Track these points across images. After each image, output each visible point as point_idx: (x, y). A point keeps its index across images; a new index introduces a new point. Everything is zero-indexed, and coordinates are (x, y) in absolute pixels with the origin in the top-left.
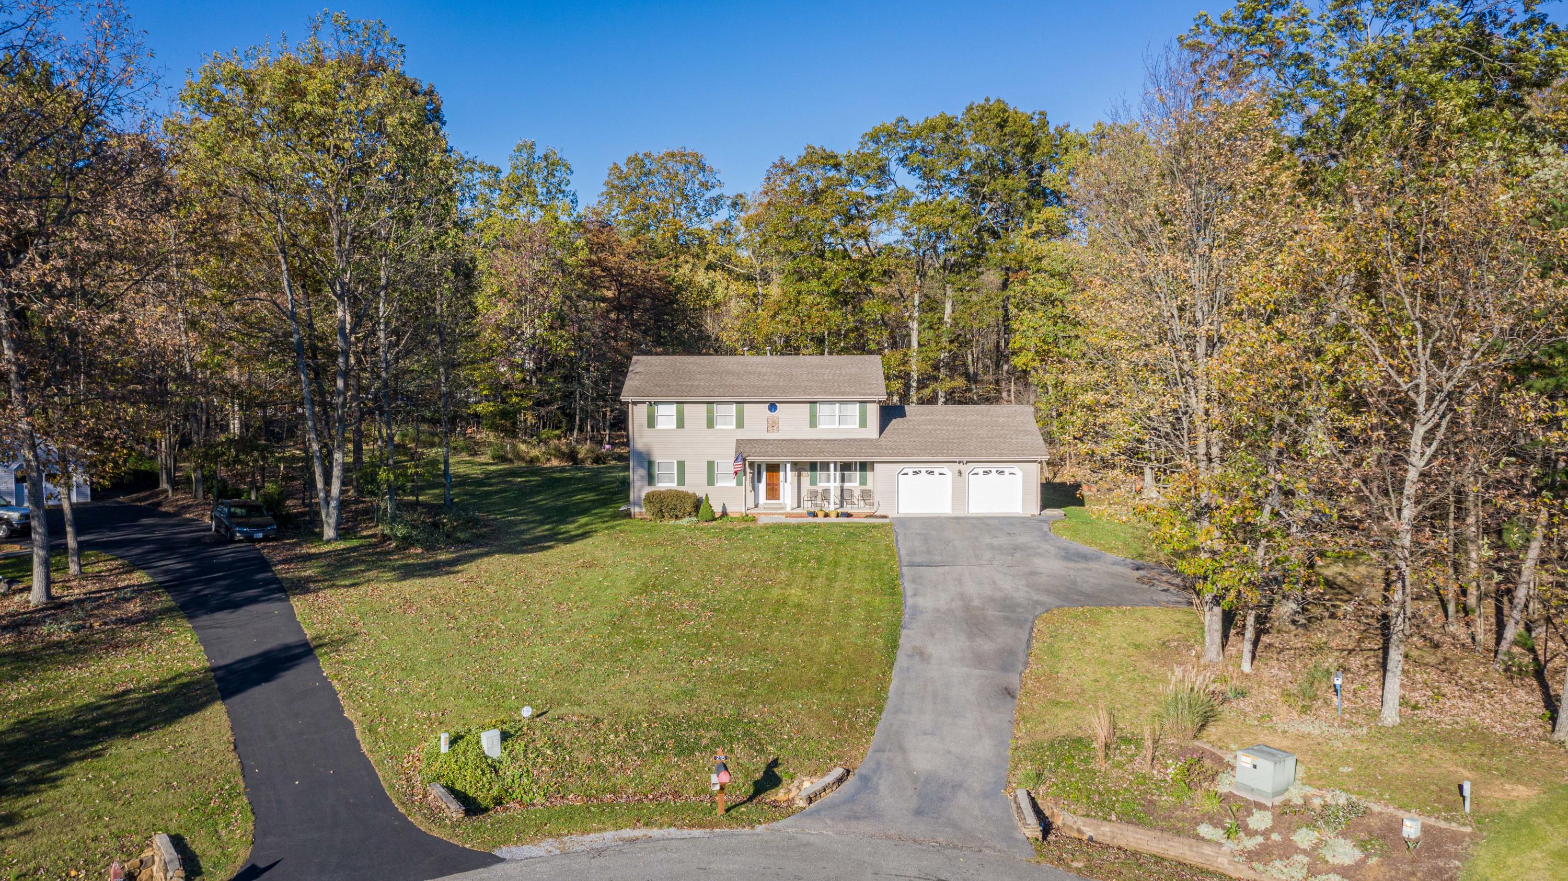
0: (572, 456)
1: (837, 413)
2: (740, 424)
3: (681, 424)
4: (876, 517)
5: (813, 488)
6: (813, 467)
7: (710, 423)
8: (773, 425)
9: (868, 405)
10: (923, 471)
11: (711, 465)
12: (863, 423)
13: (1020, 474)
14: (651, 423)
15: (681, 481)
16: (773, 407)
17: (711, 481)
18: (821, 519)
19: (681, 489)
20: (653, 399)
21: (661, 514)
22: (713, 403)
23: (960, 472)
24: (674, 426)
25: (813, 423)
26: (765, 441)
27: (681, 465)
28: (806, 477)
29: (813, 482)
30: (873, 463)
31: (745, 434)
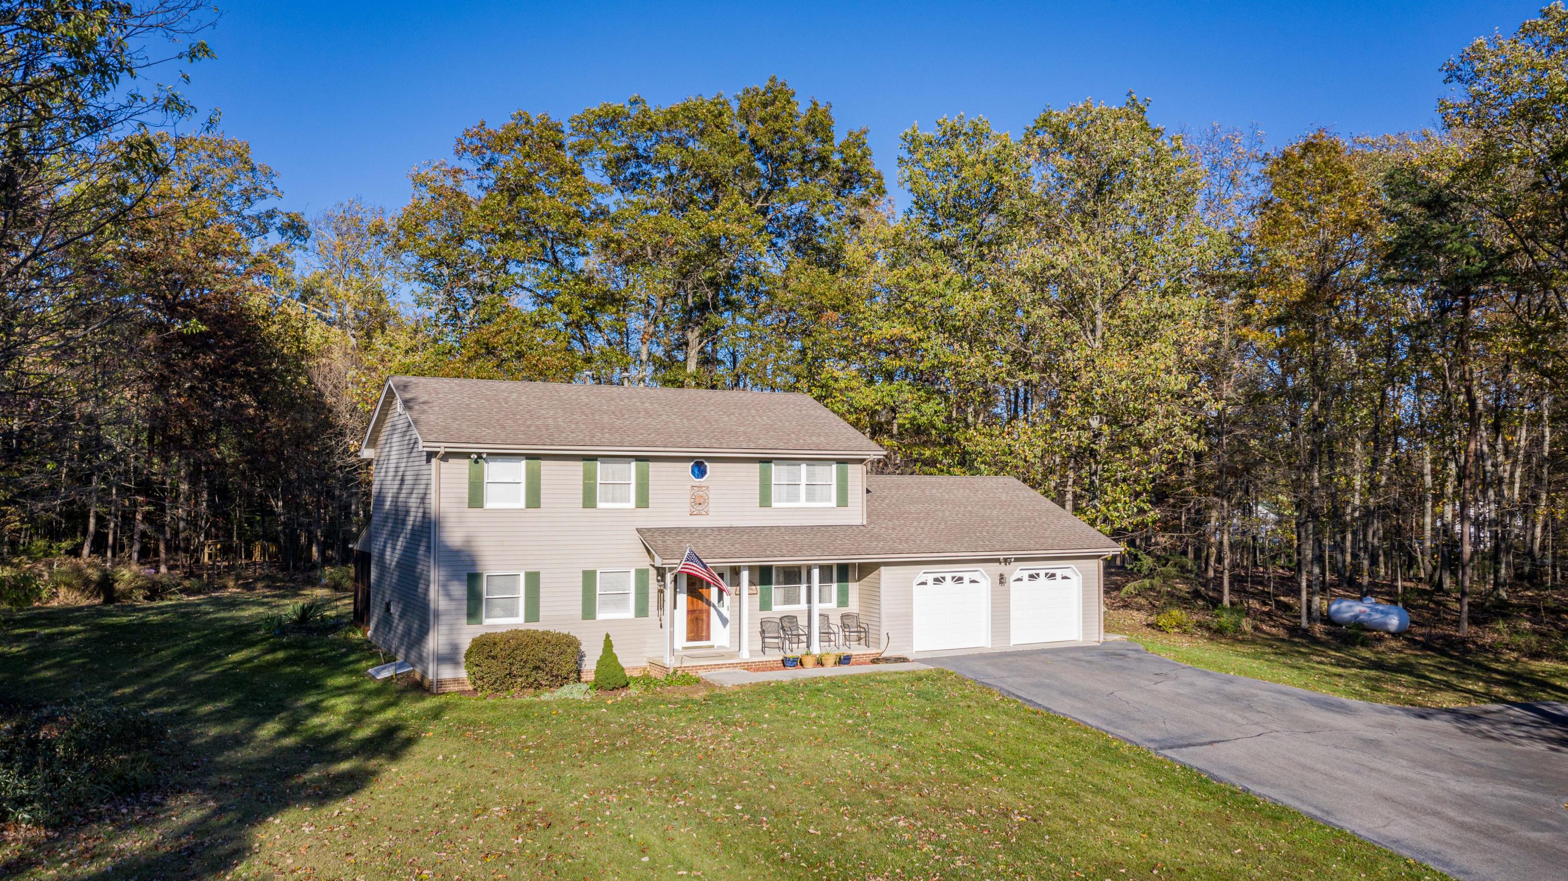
0: (106, 586)
1: (804, 481)
2: (643, 500)
3: (534, 499)
4: (887, 660)
5: (765, 614)
7: (589, 500)
8: (699, 503)
9: (850, 466)
10: (948, 577)
11: (589, 577)
12: (843, 500)
13: (1076, 581)
14: (476, 498)
15: (532, 613)
16: (699, 468)
17: (589, 612)
18: (809, 672)
19: (533, 626)
20: (484, 448)
21: (503, 683)
22: (594, 458)
23: (1002, 577)
24: (522, 504)
25: (765, 500)
26: (688, 530)
27: (533, 579)
28: (752, 595)
29: (765, 605)
30: (875, 566)
31: (652, 519)
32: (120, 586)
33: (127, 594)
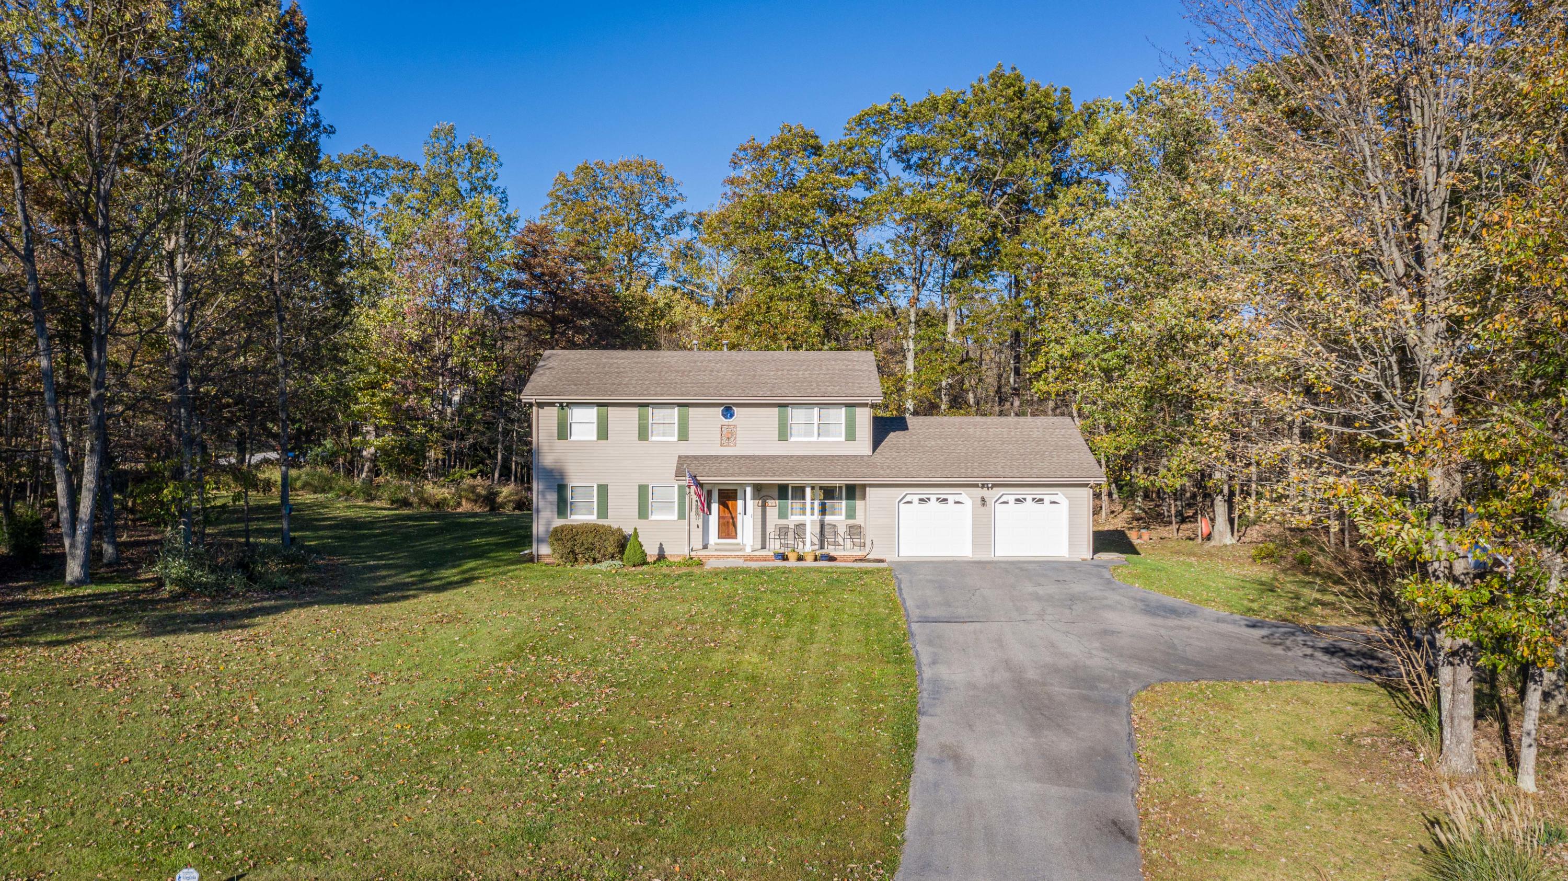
1: (816, 421)
2: (684, 434)
3: (603, 433)
4: (869, 561)
5: (783, 522)
6: (783, 492)
7: (643, 433)
8: (728, 437)
9: (858, 409)
10: (933, 498)
11: (643, 490)
12: (851, 435)
13: (1064, 503)
14: (563, 432)
15: (603, 512)
16: (728, 411)
17: (643, 512)
18: (792, 563)
19: (602, 522)
20: (565, 400)
21: (572, 557)
22: (646, 405)
23: (983, 500)
24: (594, 437)
25: (783, 434)
26: (717, 457)
27: (603, 490)
28: (773, 507)
29: (783, 515)
30: (864, 487)
31: (690, 449)
32: (499, 500)
33: (502, 505)
